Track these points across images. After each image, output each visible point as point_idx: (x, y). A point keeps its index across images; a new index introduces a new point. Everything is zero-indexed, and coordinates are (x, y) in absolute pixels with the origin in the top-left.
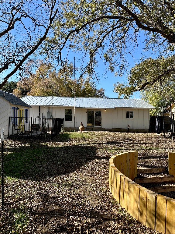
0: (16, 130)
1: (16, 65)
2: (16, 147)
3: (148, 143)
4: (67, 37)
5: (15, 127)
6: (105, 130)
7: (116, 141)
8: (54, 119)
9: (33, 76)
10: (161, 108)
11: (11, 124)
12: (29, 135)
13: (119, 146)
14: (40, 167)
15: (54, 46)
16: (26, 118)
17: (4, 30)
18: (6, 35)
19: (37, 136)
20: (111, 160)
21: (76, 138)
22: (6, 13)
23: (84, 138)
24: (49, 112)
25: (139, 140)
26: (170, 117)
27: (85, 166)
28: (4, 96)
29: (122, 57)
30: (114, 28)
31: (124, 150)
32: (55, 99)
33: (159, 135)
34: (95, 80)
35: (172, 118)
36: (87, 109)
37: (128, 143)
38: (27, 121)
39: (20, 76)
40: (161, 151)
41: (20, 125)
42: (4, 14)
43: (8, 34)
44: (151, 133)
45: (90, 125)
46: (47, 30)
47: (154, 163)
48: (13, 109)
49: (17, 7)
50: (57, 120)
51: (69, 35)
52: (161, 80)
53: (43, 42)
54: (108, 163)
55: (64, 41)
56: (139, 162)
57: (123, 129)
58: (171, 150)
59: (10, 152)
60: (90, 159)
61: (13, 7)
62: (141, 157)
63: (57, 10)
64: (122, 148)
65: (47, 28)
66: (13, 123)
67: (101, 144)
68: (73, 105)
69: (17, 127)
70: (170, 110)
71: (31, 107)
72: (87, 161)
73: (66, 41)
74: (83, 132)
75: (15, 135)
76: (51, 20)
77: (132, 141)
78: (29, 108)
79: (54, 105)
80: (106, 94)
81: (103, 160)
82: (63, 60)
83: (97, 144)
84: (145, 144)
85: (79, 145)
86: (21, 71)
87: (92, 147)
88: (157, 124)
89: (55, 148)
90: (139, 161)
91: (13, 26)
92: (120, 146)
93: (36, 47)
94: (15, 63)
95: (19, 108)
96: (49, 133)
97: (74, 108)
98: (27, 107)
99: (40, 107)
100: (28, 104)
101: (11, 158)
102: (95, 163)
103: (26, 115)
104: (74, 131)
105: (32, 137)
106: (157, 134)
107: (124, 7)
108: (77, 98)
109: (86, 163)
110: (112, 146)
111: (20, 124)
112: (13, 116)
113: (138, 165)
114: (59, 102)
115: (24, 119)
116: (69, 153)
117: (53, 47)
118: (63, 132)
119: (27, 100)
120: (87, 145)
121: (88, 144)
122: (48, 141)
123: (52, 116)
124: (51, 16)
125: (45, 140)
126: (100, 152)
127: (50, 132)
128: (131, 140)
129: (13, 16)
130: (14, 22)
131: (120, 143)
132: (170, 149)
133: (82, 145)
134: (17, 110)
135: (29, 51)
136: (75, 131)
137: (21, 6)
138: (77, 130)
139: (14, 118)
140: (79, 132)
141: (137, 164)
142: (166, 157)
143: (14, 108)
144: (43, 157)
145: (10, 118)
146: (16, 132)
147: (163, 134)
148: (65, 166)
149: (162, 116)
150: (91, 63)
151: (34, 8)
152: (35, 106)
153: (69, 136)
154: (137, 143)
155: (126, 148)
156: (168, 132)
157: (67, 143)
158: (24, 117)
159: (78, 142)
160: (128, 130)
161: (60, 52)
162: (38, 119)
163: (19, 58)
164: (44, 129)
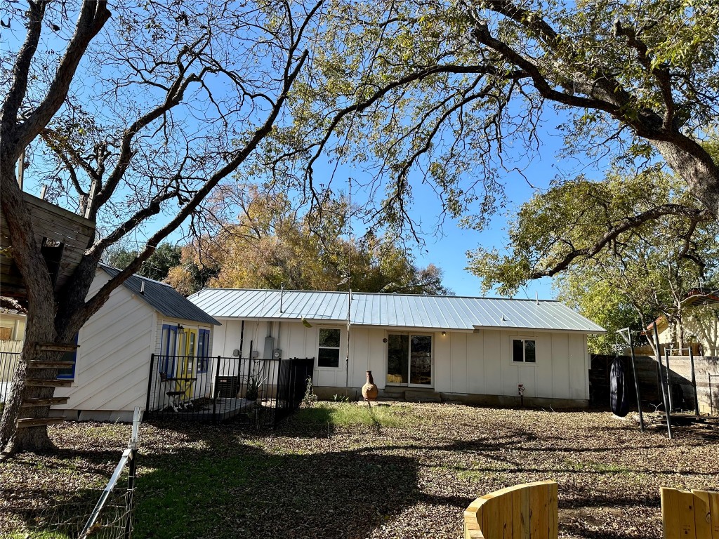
0: (170, 394)
1: (181, 203)
2: (168, 450)
3: (588, 450)
4: (329, 125)
5: (168, 386)
6: (443, 399)
7: (484, 439)
8: (286, 361)
9: (230, 232)
10: (625, 333)
11: (156, 376)
12: (206, 412)
13: (492, 458)
14: (239, 526)
15: (292, 151)
16: (203, 357)
17: (155, 108)
18: (158, 121)
19: (232, 415)
20: (470, 515)
21: (350, 426)
22: (162, 63)
23: (376, 426)
24: (269, 338)
25: (557, 438)
26: (655, 362)
27: (384, 528)
28: (142, 293)
29: (490, 178)
30: (466, 96)
31: (511, 471)
32: (290, 296)
33: (624, 420)
34: (411, 243)
35: (665, 364)
36: (388, 331)
37: (522, 449)
38: (204, 368)
39: (191, 232)
40: (636, 482)
41: (181, 379)
42: (157, 65)
43: (165, 117)
44: (595, 414)
45: (397, 380)
46: (277, 108)
47: (615, 525)
48: (165, 331)
49: (194, 46)
50: (295, 363)
51: (337, 119)
52: (616, 243)
53: (263, 141)
54: (458, 521)
55: (323, 138)
56: (562, 519)
57: (504, 397)
58: (669, 476)
59: (148, 466)
60: (399, 502)
61: (183, 45)
62: (571, 502)
63: (306, 52)
64: (505, 465)
65: (275, 103)
66: (161, 373)
67: (432, 448)
68: (344, 317)
69: (174, 387)
70: (654, 337)
71: (219, 324)
72: (390, 511)
73: (327, 138)
74: (373, 403)
75: (164, 410)
76: (288, 80)
77: (534, 439)
78: (212, 327)
79: (285, 316)
80: (444, 284)
81: (440, 507)
82: (318, 189)
83: (421, 448)
84: (579, 451)
85: (360, 450)
86: (196, 220)
87: (404, 459)
88: (614, 383)
89: (287, 458)
90: (562, 514)
91: (180, 96)
92: (497, 458)
93: (242, 156)
94: (179, 196)
95: (182, 328)
96: (269, 404)
97: (345, 325)
98: (207, 325)
99: (244, 324)
100: (210, 314)
101: (149, 489)
102: (414, 517)
103: (201, 348)
104: (344, 401)
105: (215, 419)
106: (615, 417)
107: (497, 44)
108: (356, 297)
109: (387, 517)
110: (471, 458)
111: (184, 376)
112: (164, 353)
113: (560, 527)
114: (301, 307)
115: (196, 360)
116: (331, 480)
117: (289, 155)
118: (311, 403)
119: (208, 301)
120: (389, 453)
121: (393, 448)
122: (263, 433)
123: (280, 351)
124: (287, 70)
125: (254, 428)
126: (431, 479)
127: (271, 403)
128: (531, 437)
129: (183, 70)
130: (185, 85)
131: (497, 447)
132: (664, 472)
133: (371, 449)
134: (175, 334)
135: (223, 165)
136: (350, 401)
137: (207, 44)
138: (355, 397)
139: (167, 356)
140: (360, 403)
141: (557, 526)
142: (653, 502)
143: (169, 328)
144: (248, 490)
145: (156, 358)
146: (170, 401)
147: (636, 416)
148: (317, 525)
149: (630, 358)
150: (398, 195)
151: (242, 50)
152: (231, 320)
153: (330, 418)
154: (550, 449)
155: (517, 465)
156: (652, 410)
157: (325, 443)
158: (196, 355)
159: (357, 441)
160: (521, 402)
161: (309, 167)
162: (237, 361)
163: (193, 186)
164: (253, 394)
